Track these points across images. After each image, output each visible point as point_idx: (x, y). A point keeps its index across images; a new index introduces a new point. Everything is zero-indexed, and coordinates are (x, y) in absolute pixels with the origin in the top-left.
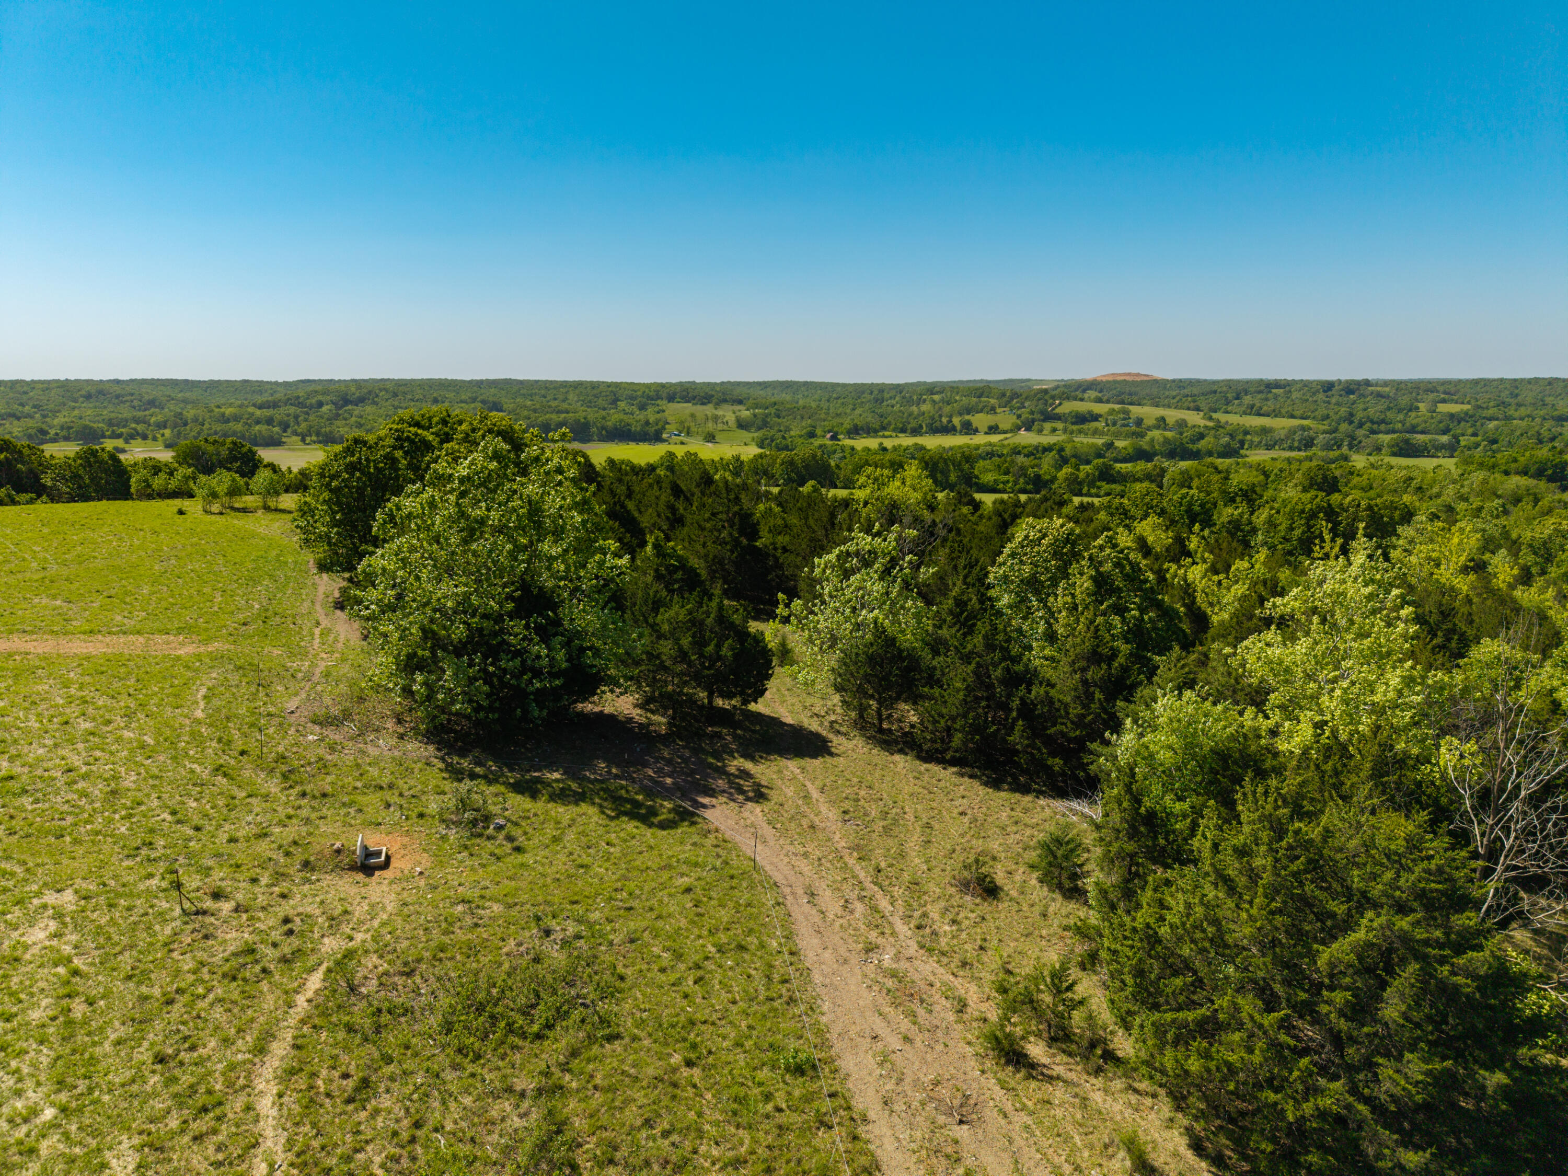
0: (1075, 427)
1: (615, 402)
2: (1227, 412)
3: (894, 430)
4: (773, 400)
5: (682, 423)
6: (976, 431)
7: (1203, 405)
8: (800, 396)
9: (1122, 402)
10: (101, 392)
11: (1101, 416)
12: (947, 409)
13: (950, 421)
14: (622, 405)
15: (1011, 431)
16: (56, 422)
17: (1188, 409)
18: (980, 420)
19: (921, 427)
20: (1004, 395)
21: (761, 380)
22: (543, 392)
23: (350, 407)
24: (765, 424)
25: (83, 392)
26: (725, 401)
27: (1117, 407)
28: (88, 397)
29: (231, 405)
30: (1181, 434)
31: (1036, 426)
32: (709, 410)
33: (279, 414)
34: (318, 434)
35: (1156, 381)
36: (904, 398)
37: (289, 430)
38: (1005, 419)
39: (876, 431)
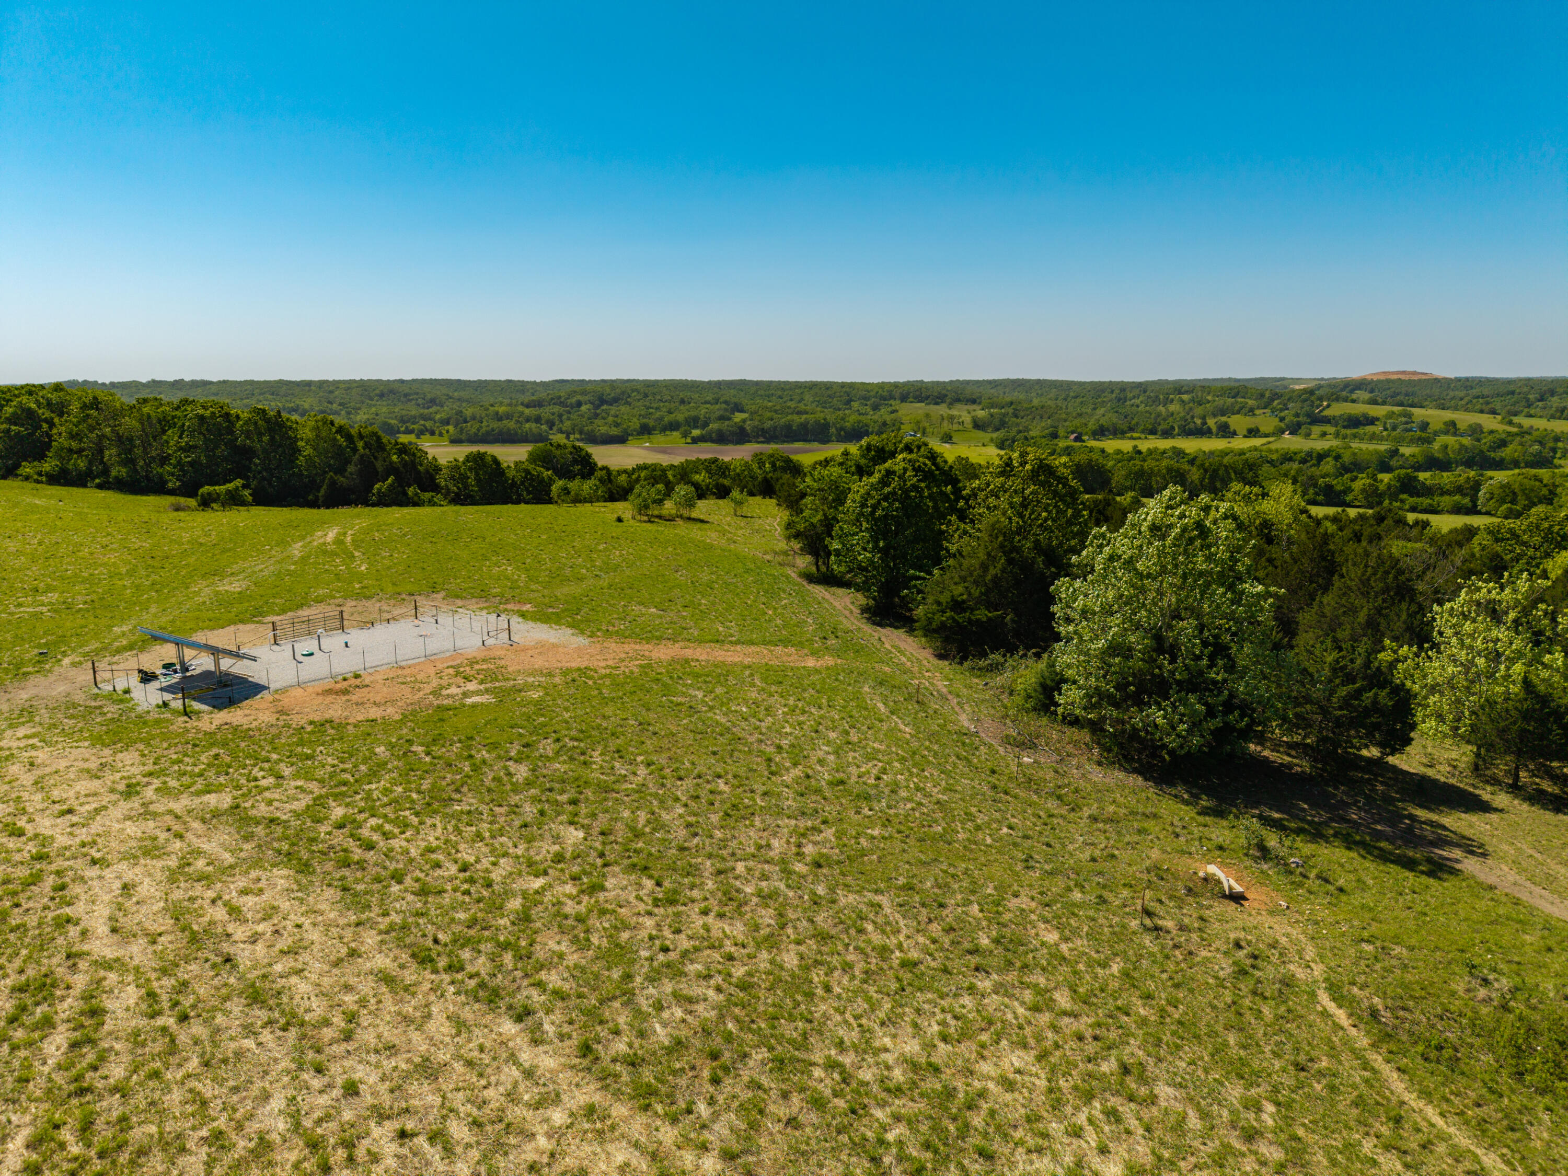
0: (1349, 432)
1: (848, 402)
2: (1531, 416)
3: (1143, 432)
4: (1008, 399)
5: (918, 423)
6: (1234, 434)
7: (1498, 406)
8: (1033, 394)
9: (1401, 405)
10: (392, 391)
11: (1378, 419)
12: (1199, 411)
13: (1205, 423)
14: (855, 405)
15: (1273, 434)
16: (358, 418)
17: (1482, 412)
18: (1237, 422)
19: (1173, 428)
20: (1262, 396)
21: (991, 378)
22: (779, 393)
23: (605, 407)
24: (1001, 425)
25: (377, 392)
26: (958, 400)
27: (1397, 409)
28: (382, 395)
29: (501, 404)
30: (1479, 440)
31: (1303, 430)
32: (942, 410)
33: (546, 412)
34: (581, 433)
35: (1437, 381)
36: (1149, 397)
37: (555, 428)
38: (1267, 422)
39: (1123, 433)
